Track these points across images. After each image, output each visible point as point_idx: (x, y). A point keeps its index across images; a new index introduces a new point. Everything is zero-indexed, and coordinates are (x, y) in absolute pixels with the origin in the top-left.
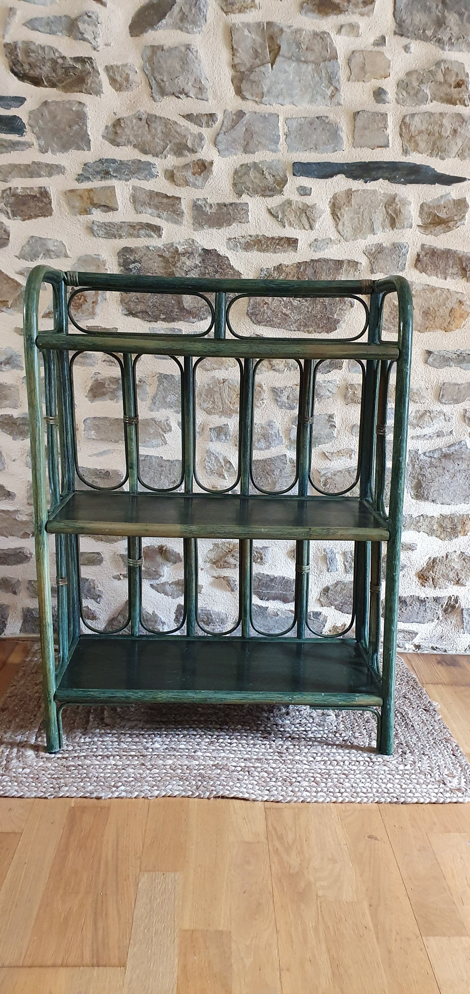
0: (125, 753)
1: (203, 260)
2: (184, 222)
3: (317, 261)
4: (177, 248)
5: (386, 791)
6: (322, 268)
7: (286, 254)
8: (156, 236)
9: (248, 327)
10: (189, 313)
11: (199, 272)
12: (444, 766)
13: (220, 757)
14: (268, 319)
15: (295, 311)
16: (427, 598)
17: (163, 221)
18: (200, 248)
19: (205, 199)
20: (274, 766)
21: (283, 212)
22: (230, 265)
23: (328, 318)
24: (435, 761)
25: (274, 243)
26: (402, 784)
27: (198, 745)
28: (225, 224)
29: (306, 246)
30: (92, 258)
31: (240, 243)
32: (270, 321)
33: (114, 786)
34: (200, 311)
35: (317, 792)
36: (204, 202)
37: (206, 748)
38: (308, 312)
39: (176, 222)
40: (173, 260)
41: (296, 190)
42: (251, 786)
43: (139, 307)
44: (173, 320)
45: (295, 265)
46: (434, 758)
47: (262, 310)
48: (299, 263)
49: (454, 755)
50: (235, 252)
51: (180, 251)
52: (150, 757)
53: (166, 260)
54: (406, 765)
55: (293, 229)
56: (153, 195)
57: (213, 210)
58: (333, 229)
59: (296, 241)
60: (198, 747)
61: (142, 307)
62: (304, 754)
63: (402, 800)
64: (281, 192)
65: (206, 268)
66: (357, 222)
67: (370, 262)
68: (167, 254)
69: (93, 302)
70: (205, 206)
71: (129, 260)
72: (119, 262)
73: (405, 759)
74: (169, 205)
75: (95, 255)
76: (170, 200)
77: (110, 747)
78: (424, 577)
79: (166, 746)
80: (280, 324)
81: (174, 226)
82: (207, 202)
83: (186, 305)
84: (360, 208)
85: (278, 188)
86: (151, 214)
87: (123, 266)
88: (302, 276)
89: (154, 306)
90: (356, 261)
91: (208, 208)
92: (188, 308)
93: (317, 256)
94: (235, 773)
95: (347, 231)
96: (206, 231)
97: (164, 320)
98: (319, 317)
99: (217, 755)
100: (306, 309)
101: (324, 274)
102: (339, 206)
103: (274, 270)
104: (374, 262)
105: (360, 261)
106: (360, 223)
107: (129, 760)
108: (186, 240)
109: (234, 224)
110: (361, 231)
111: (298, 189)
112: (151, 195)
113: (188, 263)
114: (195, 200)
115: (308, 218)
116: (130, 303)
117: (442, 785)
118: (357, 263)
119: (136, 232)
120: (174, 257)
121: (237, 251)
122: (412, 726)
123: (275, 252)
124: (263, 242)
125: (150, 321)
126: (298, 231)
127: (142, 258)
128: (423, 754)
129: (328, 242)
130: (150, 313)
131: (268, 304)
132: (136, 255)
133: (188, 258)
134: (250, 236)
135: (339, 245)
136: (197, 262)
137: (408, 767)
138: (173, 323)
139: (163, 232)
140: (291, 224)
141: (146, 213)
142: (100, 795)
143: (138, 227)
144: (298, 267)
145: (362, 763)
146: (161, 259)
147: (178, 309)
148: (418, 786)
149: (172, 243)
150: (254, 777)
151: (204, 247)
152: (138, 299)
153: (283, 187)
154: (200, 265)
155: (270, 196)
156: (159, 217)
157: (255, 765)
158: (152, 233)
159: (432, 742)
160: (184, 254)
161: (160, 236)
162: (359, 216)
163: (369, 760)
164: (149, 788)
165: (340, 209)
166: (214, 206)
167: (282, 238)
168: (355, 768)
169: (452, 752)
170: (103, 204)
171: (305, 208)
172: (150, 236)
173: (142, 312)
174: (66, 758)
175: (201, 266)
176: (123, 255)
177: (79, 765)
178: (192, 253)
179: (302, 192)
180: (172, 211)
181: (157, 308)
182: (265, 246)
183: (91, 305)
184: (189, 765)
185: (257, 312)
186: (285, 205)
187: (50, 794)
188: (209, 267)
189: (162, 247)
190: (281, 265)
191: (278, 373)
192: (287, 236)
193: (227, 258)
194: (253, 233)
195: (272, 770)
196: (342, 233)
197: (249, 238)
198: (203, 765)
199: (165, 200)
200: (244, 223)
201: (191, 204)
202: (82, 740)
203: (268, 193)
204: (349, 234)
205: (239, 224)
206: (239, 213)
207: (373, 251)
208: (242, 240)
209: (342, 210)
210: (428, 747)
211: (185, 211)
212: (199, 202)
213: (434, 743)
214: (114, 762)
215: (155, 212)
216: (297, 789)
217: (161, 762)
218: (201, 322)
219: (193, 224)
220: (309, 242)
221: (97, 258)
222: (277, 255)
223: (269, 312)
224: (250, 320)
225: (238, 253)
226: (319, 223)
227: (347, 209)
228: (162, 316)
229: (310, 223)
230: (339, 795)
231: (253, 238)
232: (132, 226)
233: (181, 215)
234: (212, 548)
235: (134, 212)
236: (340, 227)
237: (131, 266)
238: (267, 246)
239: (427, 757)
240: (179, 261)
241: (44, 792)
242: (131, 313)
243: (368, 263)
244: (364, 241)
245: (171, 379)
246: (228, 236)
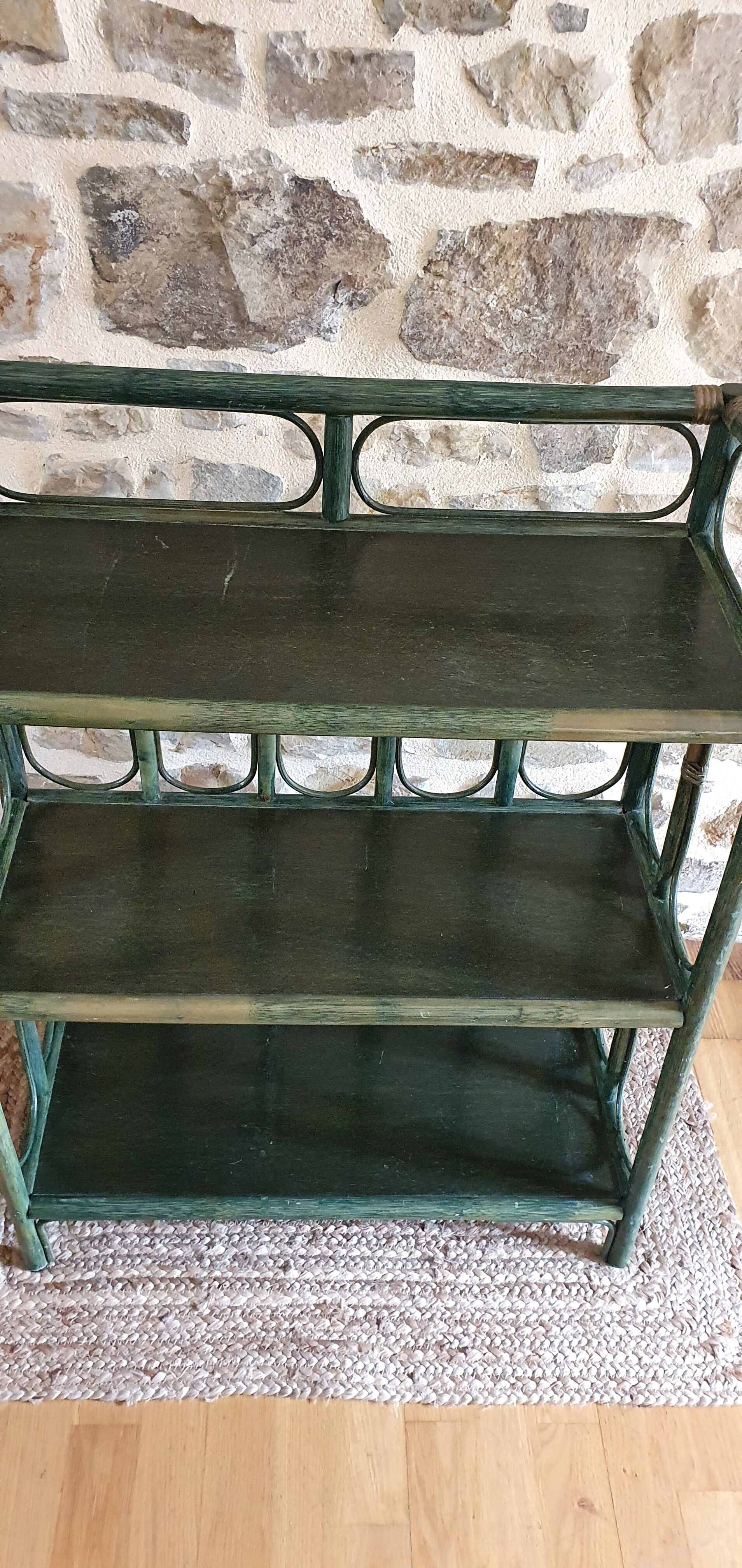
0: (163, 1273)
1: (295, 206)
2: (244, 101)
3: (578, 218)
4: (227, 175)
5: (612, 1372)
6: (590, 236)
7: (504, 195)
8: (172, 141)
9: (401, 366)
10: (262, 330)
11: (285, 234)
12: (715, 1298)
13: (328, 1282)
14: (450, 350)
15: (514, 334)
16: (717, 863)
17: (189, 94)
18: (286, 177)
19: (299, 36)
20: (423, 1303)
21: (505, 84)
22: (361, 220)
23: (593, 352)
24: (700, 1284)
25: (477, 167)
26: (641, 1354)
27: (289, 1244)
28: (350, 112)
29: (557, 173)
30: (16, 193)
31: (389, 162)
32: (454, 355)
33: (146, 1371)
34: (287, 326)
35: (496, 1379)
36: (296, 45)
37: (303, 1252)
38: (546, 335)
39: (223, 100)
40: (219, 207)
41: (544, 15)
42: (381, 1366)
43: (141, 315)
44: (224, 345)
45: (525, 226)
46: (699, 1275)
47: (436, 330)
48: (535, 221)
49: (733, 1266)
50: (374, 185)
51: (235, 184)
52: (206, 1285)
53: (200, 205)
54: (650, 1300)
55: (527, 128)
56: (157, 18)
57: (321, 73)
58: (631, 129)
59: (531, 165)
60: (291, 1251)
61: (149, 315)
62: (475, 1265)
63: (641, 1400)
64: (504, 21)
65: (301, 225)
66: (695, 111)
67: (713, 222)
68: (203, 191)
69: (30, 302)
70: (298, 59)
71: (108, 202)
72: (82, 203)
73: (650, 1278)
74: (204, 49)
75: (21, 183)
76: (205, 36)
77: (136, 1251)
78: (716, 831)
79: (235, 1250)
80: (477, 362)
81: (218, 110)
82: (303, 45)
83: (253, 315)
84: (709, 70)
85: (496, 8)
86: (156, 75)
87: (94, 215)
88: (540, 253)
89: (177, 313)
90: (678, 217)
91: (306, 66)
92: (259, 321)
93: (580, 203)
94: (356, 1328)
95: (666, 137)
96: (302, 128)
97: (201, 343)
98: (570, 348)
99: (323, 1278)
100: (542, 329)
101: (594, 250)
102: (656, 65)
103: (473, 235)
104: (722, 223)
105: (688, 219)
106: (705, 113)
107: (170, 1294)
108: (251, 153)
109: (376, 112)
110: (702, 136)
111: (550, 13)
112: (152, 19)
113: (257, 216)
114: (271, 36)
115: (569, 102)
116: (118, 305)
117: (710, 1358)
118: (681, 225)
119: (119, 124)
120: (222, 201)
121: (380, 182)
122: (665, 1179)
123: (476, 189)
124: (447, 163)
125: (169, 346)
126: (540, 133)
127: (140, 195)
128: (681, 1264)
129: (613, 166)
130: (167, 328)
131: (451, 317)
132: (124, 189)
133: (257, 205)
134: (416, 145)
135: (640, 173)
136: (280, 213)
137: (654, 1305)
138: (224, 351)
139: (192, 129)
140: (522, 117)
141: (141, 69)
142: (122, 1398)
143: (123, 112)
144: (532, 231)
145: (574, 1290)
146: (187, 200)
147: (235, 320)
148: (669, 1360)
149: (215, 162)
150: (387, 1336)
151: (297, 173)
152: (136, 295)
153: (510, 7)
154: (286, 219)
155: (473, 33)
156: (179, 84)
157: (390, 1303)
158: (163, 132)
159: (698, 1224)
160: (245, 194)
161: (183, 141)
162: (704, 92)
163: (585, 1280)
164: (207, 1374)
165: (657, 75)
166: (321, 60)
167: (497, 157)
168: (561, 1304)
169: (730, 1256)
170: (25, 41)
171: (564, 73)
172: (156, 139)
173: (149, 325)
174: (60, 1286)
175: (290, 223)
176: (93, 188)
177: (83, 1307)
178: (266, 191)
179: (560, 23)
180: (211, 71)
181: (185, 317)
182: (452, 172)
183: (26, 309)
184: (274, 1305)
185: (425, 334)
186: (512, 61)
187: (34, 1394)
188: (308, 224)
189: (190, 171)
190: (488, 224)
191: (464, 464)
192: (511, 151)
193: (356, 202)
194: (424, 138)
195: (418, 1314)
196: (653, 142)
197: (413, 149)
198: (299, 1306)
199: (191, 36)
200: (401, 109)
201: (261, 49)
202: (88, 1232)
203: (468, 22)
204: (670, 145)
205: (388, 112)
206: (390, 83)
207: (725, 190)
208: (394, 156)
209: (662, 78)
210: (690, 1241)
211: (246, 70)
212: (284, 48)
213: (701, 1228)
214: (144, 1299)
215: (169, 68)
216: (460, 1372)
217: (226, 1301)
218: (290, 349)
219: (269, 108)
220: (565, 165)
221: (25, 193)
222: (480, 195)
223: (453, 336)
224: (406, 350)
225: (382, 188)
226: (597, 113)
227: (675, 73)
228: (197, 336)
229: (572, 114)
230: (532, 1385)
231: (423, 152)
232: (109, 108)
233: (235, 79)
234: (314, 772)
235: (109, 65)
236: (650, 125)
237: (115, 217)
238: (458, 173)
239: (687, 1273)
240: (233, 209)
241: (25, 1389)
242: (121, 326)
243: (707, 221)
244: (704, 162)
245: (223, 473)
246: (359, 142)
